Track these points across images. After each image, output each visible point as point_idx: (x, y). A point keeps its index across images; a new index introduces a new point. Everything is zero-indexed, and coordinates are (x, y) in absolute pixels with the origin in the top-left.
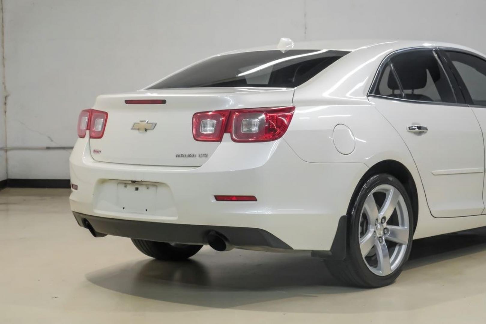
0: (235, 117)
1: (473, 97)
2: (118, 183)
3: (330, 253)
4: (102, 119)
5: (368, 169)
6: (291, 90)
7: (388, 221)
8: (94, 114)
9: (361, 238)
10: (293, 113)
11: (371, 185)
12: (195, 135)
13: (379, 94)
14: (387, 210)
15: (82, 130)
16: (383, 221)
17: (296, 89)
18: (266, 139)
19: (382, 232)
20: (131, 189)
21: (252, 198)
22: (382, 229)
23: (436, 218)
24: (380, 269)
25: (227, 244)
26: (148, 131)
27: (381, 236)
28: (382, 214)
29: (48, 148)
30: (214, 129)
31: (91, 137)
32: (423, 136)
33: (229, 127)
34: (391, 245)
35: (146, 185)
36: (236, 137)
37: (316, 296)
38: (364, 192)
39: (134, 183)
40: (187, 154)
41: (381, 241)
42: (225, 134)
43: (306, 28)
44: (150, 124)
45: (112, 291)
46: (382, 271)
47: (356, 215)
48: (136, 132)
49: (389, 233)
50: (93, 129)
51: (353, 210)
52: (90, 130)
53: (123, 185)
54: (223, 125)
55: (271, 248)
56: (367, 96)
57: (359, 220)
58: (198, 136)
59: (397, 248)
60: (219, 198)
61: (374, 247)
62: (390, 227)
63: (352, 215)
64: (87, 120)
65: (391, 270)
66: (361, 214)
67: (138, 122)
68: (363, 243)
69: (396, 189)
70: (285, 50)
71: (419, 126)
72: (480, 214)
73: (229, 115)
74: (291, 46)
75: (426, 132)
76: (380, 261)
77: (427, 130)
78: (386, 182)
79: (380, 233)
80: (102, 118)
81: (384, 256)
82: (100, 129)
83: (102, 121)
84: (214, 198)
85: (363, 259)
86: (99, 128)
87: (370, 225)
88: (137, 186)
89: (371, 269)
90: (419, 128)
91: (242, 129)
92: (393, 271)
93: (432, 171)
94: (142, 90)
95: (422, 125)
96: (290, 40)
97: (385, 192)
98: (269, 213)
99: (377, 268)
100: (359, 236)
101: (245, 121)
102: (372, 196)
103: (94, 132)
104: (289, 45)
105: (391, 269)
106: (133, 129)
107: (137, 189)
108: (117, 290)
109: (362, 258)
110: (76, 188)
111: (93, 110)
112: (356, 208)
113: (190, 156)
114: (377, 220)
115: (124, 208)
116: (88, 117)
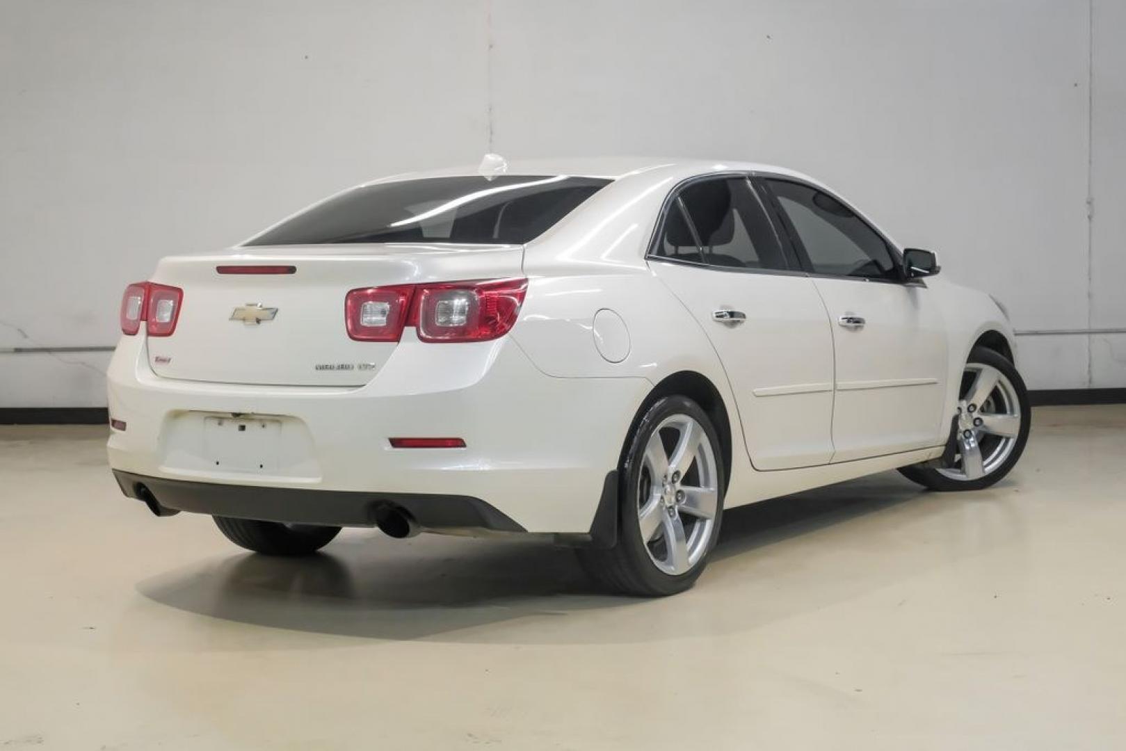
0: (423, 298)
1: (815, 259)
2: (206, 418)
3: (589, 538)
4: (172, 301)
5: (652, 387)
6: (517, 248)
7: (682, 480)
8: (155, 292)
9: (640, 508)
10: (526, 288)
11: (655, 416)
12: (352, 330)
13: (664, 255)
14: (682, 460)
15: (130, 321)
16: (675, 479)
17: (527, 247)
18: (479, 337)
19: (673, 499)
20: (232, 427)
21: (458, 443)
22: (674, 492)
23: (757, 470)
24: (671, 563)
25: (411, 525)
26: (262, 323)
27: (672, 504)
28: (673, 468)
29: (18, 351)
30: (385, 318)
31: (149, 334)
32: (738, 328)
33: (414, 316)
34: (688, 520)
35: (261, 420)
36: (427, 334)
37: (563, 614)
38: (645, 428)
39: (237, 418)
40: (336, 363)
41: (672, 514)
42: (406, 329)
43: (492, 133)
44: (267, 309)
45: (185, 614)
46: (675, 567)
47: (633, 470)
48: (240, 324)
49: (686, 498)
50: (154, 320)
51: (628, 461)
52: (146, 320)
53: (216, 421)
54: (403, 312)
55: (489, 531)
56: (645, 258)
57: (637, 478)
58: (358, 332)
59: (697, 525)
60: (397, 443)
61: (662, 526)
62: (687, 489)
63: (626, 469)
64: (139, 302)
65: (689, 565)
66: (641, 468)
67: (243, 305)
68: (644, 518)
69: (697, 423)
70: (493, 177)
71: (729, 311)
72: (828, 462)
73: (414, 295)
74: (502, 170)
75: (743, 322)
76: (670, 546)
77: (744, 316)
78: (681, 410)
79: (670, 500)
80: (171, 299)
81: (678, 539)
82: (167, 320)
83: (172, 305)
84: (389, 443)
85: (644, 546)
86: (165, 316)
87: (654, 485)
88: (242, 423)
89: (657, 563)
90: (732, 314)
91: (438, 319)
92: (692, 566)
93: (755, 391)
94: (236, 247)
95: (736, 310)
96: (500, 159)
97: (677, 427)
98: (487, 468)
99: (666, 561)
100: (638, 506)
101: (440, 304)
102: (658, 434)
103: (156, 324)
104: (498, 166)
105: (688, 562)
106: (233, 318)
107: (243, 428)
108: (192, 611)
109: (643, 544)
110: (122, 426)
111: (152, 283)
112: (633, 458)
113: (342, 367)
114: (666, 476)
115: (218, 463)
116: (141, 297)
